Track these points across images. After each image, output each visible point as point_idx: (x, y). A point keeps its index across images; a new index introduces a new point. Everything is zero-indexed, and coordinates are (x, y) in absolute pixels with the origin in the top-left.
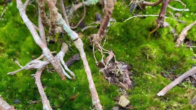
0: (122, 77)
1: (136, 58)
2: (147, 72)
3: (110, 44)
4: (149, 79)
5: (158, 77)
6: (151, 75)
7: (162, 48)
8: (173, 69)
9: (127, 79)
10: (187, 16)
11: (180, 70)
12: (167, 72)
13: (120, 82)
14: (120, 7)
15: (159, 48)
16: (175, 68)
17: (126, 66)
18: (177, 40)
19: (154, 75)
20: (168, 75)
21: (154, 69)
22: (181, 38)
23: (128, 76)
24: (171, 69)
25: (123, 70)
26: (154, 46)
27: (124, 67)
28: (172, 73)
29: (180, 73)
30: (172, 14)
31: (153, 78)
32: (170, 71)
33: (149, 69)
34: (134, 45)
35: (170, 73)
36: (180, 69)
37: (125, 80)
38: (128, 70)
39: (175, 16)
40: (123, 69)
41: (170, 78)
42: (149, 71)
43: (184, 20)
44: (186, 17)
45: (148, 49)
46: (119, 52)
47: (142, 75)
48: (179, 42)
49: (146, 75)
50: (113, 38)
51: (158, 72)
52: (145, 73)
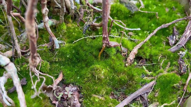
0: (70, 101)
1: (86, 79)
2: (95, 94)
3: (61, 66)
4: (97, 102)
5: (106, 98)
6: (99, 97)
7: (112, 68)
8: (124, 89)
9: (75, 102)
10: (140, 34)
11: (130, 90)
12: (118, 93)
13: (68, 106)
14: (74, 29)
15: (109, 68)
16: (124, 88)
17: (76, 88)
18: (128, 59)
19: (102, 96)
20: (118, 96)
21: (103, 90)
22: (132, 57)
23: (76, 99)
24: (121, 90)
25: (72, 93)
26: (104, 66)
27: (74, 89)
28: (122, 93)
29: (131, 93)
30: (125, 33)
31: (100, 100)
32: (121, 92)
33: (97, 90)
34: (84, 66)
35: (120, 94)
36: (130, 88)
37: (74, 103)
38: (78, 92)
39: (129, 35)
40: (72, 91)
41: (121, 99)
42: (97, 92)
43: (137, 38)
44: (139, 36)
45: (97, 70)
46: (68, 74)
47: (91, 97)
48: (129, 60)
49: (94, 97)
50: (64, 60)
51: (107, 93)
52: (93, 95)
